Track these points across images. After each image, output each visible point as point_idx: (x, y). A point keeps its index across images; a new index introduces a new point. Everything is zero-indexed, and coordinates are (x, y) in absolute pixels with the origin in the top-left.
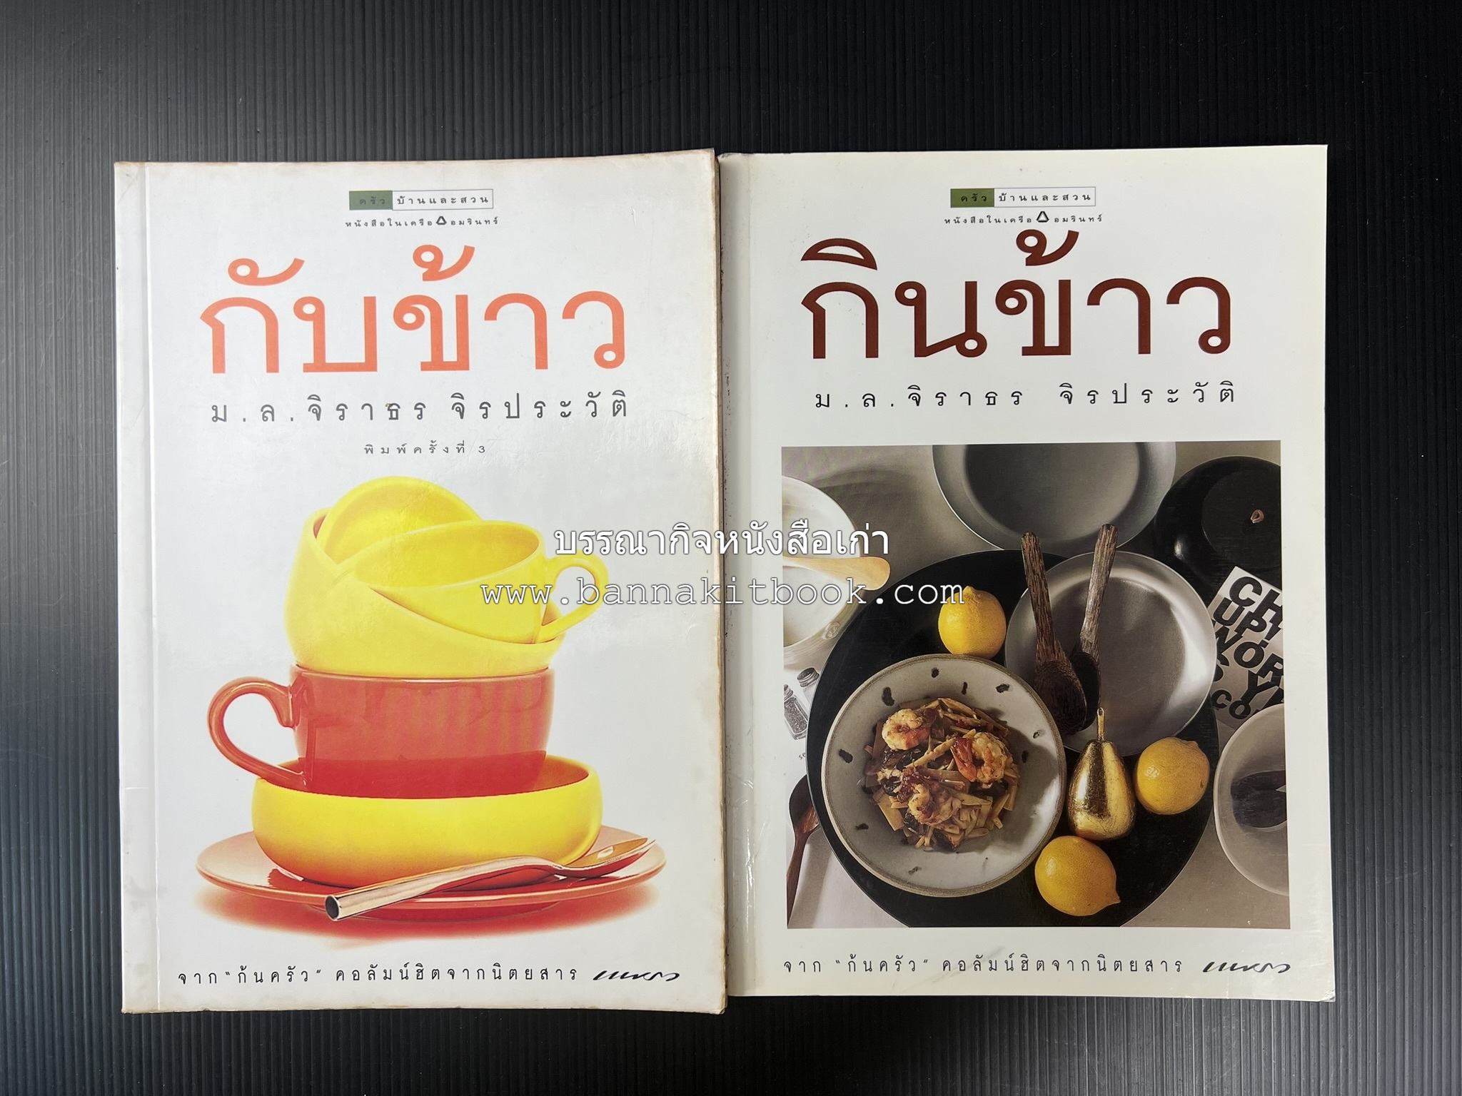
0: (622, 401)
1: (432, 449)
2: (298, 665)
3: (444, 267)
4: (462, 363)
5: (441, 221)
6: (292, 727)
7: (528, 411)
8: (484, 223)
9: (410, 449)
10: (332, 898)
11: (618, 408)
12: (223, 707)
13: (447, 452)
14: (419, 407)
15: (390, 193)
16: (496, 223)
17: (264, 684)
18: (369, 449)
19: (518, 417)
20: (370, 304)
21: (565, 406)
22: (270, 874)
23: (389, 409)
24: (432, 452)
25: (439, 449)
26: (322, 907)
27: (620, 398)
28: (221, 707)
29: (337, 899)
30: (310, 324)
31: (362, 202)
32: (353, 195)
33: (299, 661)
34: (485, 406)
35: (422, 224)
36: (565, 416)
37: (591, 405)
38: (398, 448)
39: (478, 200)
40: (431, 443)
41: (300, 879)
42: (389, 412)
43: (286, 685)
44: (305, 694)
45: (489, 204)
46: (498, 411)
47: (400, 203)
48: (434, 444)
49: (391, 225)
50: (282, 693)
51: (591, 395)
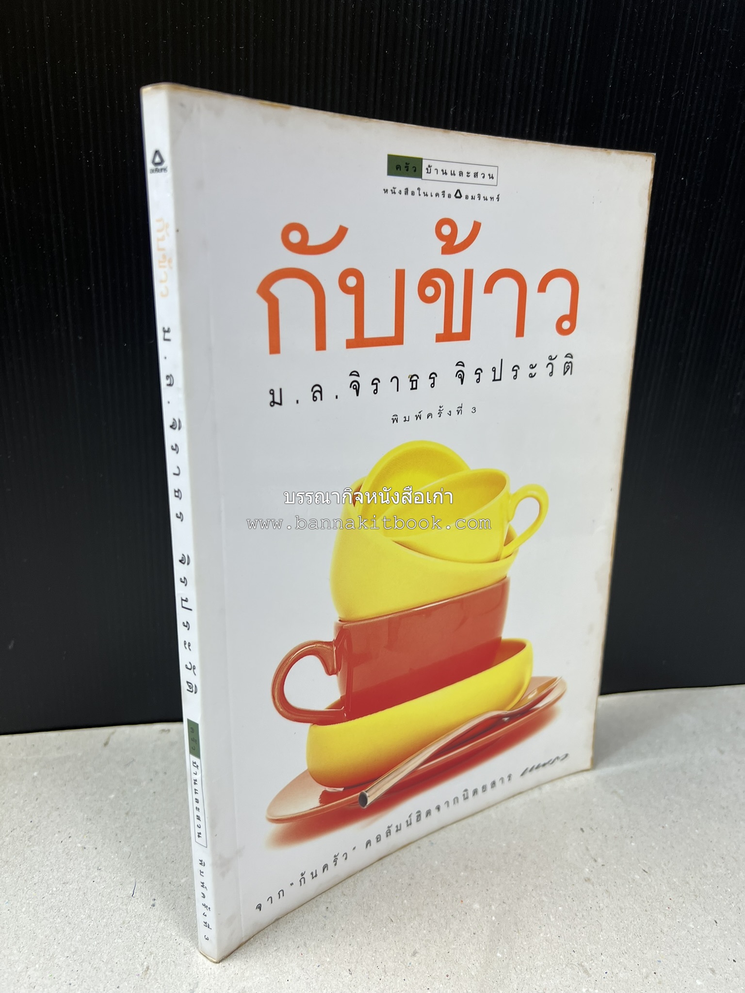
0: (570, 362)
1: (440, 413)
2: (340, 621)
3: (459, 240)
4: (465, 335)
5: (458, 195)
6: (336, 674)
7: (508, 374)
8: (489, 199)
9: (424, 415)
10: (362, 793)
11: (568, 368)
12: (283, 676)
13: (450, 415)
14: (433, 376)
15: (420, 161)
16: (498, 200)
17: (315, 645)
18: (395, 420)
19: (500, 380)
20: (400, 275)
21: (533, 368)
22: (321, 796)
23: (411, 381)
24: (440, 416)
25: (445, 413)
26: (356, 802)
27: (569, 360)
28: (281, 678)
29: (366, 792)
30: (351, 298)
31: (398, 167)
32: (392, 159)
33: (341, 617)
34: (478, 372)
35: (444, 197)
36: (532, 377)
37: (550, 366)
38: (416, 416)
39: (487, 177)
40: (439, 408)
41: (341, 789)
42: (411, 382)
43: (332, 640)
44: (345, 643)
45: (494, 181)
46: (487, 375)
47: (428, 172)
48: (441, 409)
49: (420, 195)
50: (329, 647)
51: (551, 358)
